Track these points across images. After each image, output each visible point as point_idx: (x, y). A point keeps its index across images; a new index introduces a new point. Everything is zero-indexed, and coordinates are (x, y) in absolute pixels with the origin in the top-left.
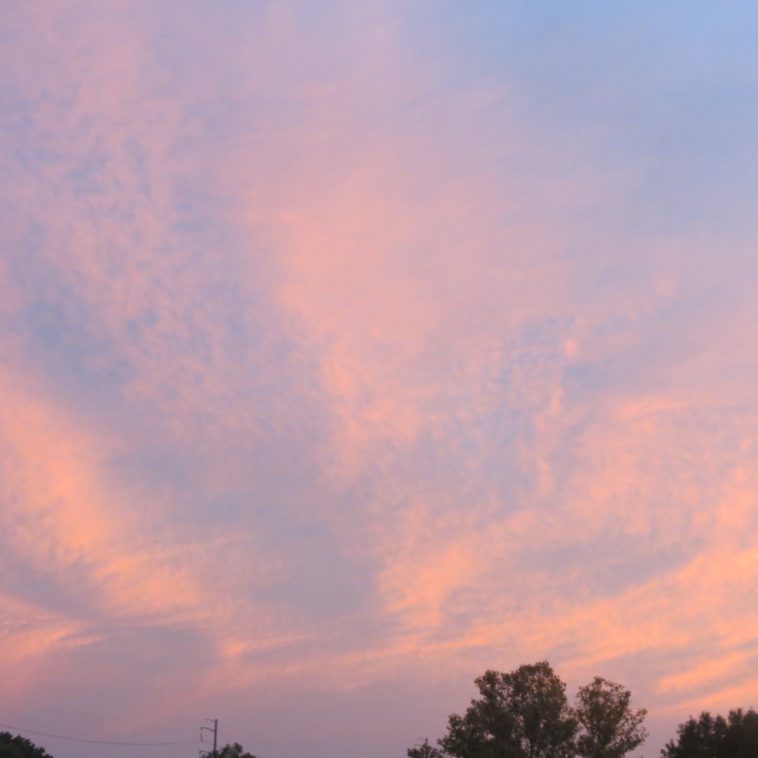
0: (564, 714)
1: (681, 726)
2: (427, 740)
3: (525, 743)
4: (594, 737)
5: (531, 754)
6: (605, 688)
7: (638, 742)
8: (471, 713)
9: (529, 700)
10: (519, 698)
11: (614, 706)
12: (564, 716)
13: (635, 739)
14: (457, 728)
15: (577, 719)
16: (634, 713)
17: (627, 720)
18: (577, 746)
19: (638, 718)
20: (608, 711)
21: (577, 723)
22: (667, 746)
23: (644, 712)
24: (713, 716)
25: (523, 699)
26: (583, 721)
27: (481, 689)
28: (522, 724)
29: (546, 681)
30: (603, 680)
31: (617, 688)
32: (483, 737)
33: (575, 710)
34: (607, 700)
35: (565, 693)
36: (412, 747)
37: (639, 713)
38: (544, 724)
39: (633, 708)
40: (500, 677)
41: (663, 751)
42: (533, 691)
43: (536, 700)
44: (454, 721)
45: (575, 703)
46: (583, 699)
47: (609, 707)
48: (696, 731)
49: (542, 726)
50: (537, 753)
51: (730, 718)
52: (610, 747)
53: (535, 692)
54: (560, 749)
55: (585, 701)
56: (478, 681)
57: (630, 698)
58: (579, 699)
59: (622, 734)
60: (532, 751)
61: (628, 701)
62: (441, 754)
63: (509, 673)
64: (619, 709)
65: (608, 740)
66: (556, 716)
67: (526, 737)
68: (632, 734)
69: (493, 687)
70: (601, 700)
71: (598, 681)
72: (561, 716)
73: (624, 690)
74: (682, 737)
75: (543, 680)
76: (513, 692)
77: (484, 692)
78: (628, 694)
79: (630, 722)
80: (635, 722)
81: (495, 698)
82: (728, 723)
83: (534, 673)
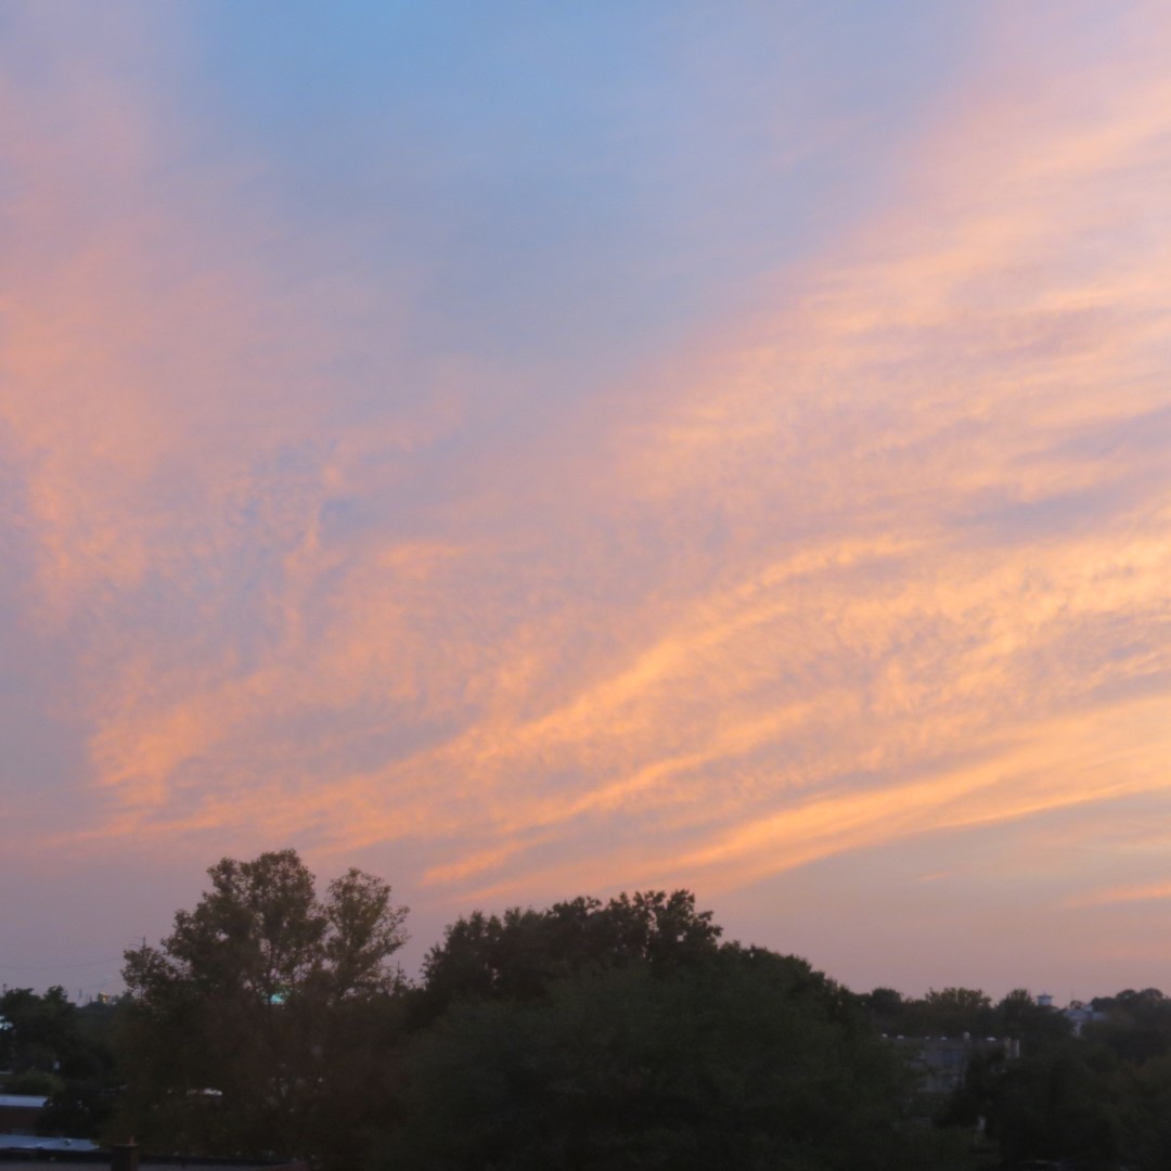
0: (312, 911)
1: (449, 927)
2: (144, 939)
3: (264, 945)
4: (346, 939)
5: (272, 957)
6: (360, 881)
7: (398, 944)
8: (202, 909)
9: (271, 895)
10: (259, 892)
11: (371, 903)
12: (312, 914)
13: (393, 941)
14: (185, 926)
15: (327, 917)
16: (394, 910)
17: (386, 919)
18: (326, 949)
19: (399, 917)
20: (363, 908)
21: (326, 922)
22: (432, 950)
23: (406, 910)
24: (487, 916)
25: (264, 893)
26: (333, 920)
27: (215, 879)
28: (261, 923)
29: (292, 872)
30: (359, 872)
31: (375, 882)
32: (214, 936)
33: (325, 906)
34: (363, 896)
35: (313, 887)
36: (130, 949)
37: (400, 911)
38: (288, 923)
39: (393, 904)
40: (237, 867)
41: (426, 956)
42: (276, 884)
43: (279, 894)
44: (181, 918)
45: (325, 899)
46: (334, 894)
47: (365, 904)
48: (466, 934)
49: (285, 924)
50: (279, 956)
51: (506, 918)
52: (365, 951)
53: (279, 885)
54: (305, 952)
55: (338, 897)
56: (211, 871)
57: (390, 894)
58: (330, 894)
59: (380, 935)
60: (272, 955)
61: (387, 897)
62: (164, 957)
63: (249, 862)
64: (376, 906)
65: (363, 943)
66: (303, 913)
67: (266, 938)
68: (391, 936)
69: (228, 878)
70: (356, 896)
71: (354, 874)
72: (308, 913)
73: (384, 885)
74: (450, 940)
75: (288, 870)
76: (252, 885)
77: (218, 883)
78: (387, 890)
79: (389, 921)
80: (395, 922)
81: (230, 890)
82: (504, 924)
83: (278, 863)
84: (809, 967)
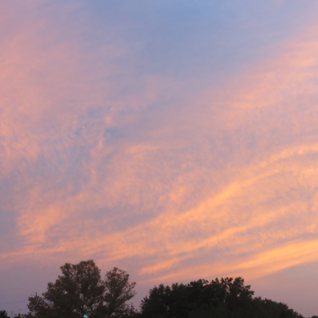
0: (99, 283)
1: (151, 290)
2: (36, 293)
3: (81, 296)
4: (112, 294)
5: (84, 300)
6: (118, 272)
7: (131, 296)
8: (58, 282)
9: (84, 277)
10: (79, 276)
11: (122, 280)
12: (99, 284)
13: (130, 295)
14: (51, 288)
15: (105, 285)
16: (130, 283)
17: (127, 287)
18: (104, 298)
19: (132, 286)
20: (119, 282)
21: (105, 287)
22: (144, 298)
23: (135, 283)
24: (165, 286)
25: (82, 276)
26: (107, 287)
27: (63, 271)
28: (80, 287)
29: (92, 268)
30: (117, 269)
31: (123, 273)
32: (62, 292)
33: (104, 281)
34: (119, 278)
35: (100, 274)
36: (30, 297)
37: (132, 284)
38: (90, 288)
39: (130, 281)
40: (71, 266)
41: (142, 301)
42: (86, 273)
43: (87, 277)
44: (50, 285)
45: (105, 278)
46: (108, 277)
47: (119, 281)
48: (157, 292)
49: (89, 288)
50: (87, 300)
51: (172, 287)
52: (119, 298)
53: (87, 273)
54: (97, 299)
55: (109, 278)
56: (61, 268)
57: (129, 277)
58: (106, 277)
59: (125, 293)
60: (84, 299)
61: (128, 278)
62: (43, 300)
63: (76, 264)
64: (124, 282)
65: (118, 295)
66: (96, 284)
67: (82, 293)
68: (129, 293)
69: (68, 270)
70: (116, 277)
71: (115, 269)
72: (98, 284)
73: (126, 274)
74: (151, 295)
75: (91, 268)
76: (77, 273)
77: (64, 272)
78: (128, 275)
79: (128, 287)
80: (131, 288)
81: (69, 275)
82: (171, 289)
83: (87, 265)
84: (287, 307)
